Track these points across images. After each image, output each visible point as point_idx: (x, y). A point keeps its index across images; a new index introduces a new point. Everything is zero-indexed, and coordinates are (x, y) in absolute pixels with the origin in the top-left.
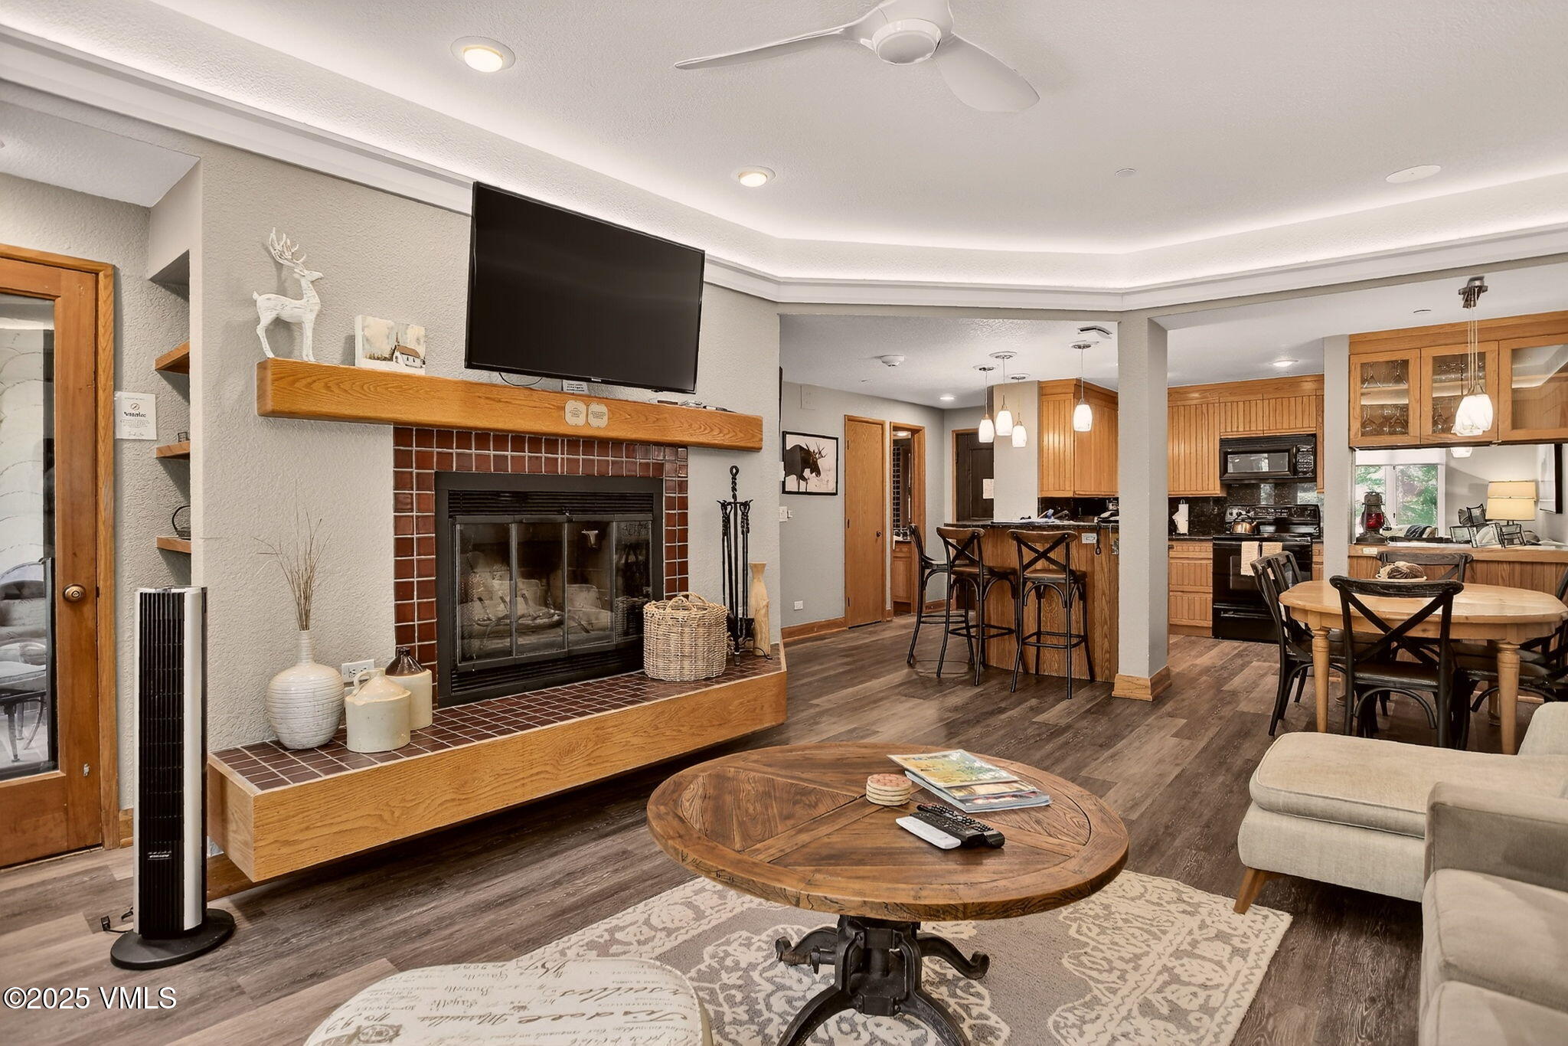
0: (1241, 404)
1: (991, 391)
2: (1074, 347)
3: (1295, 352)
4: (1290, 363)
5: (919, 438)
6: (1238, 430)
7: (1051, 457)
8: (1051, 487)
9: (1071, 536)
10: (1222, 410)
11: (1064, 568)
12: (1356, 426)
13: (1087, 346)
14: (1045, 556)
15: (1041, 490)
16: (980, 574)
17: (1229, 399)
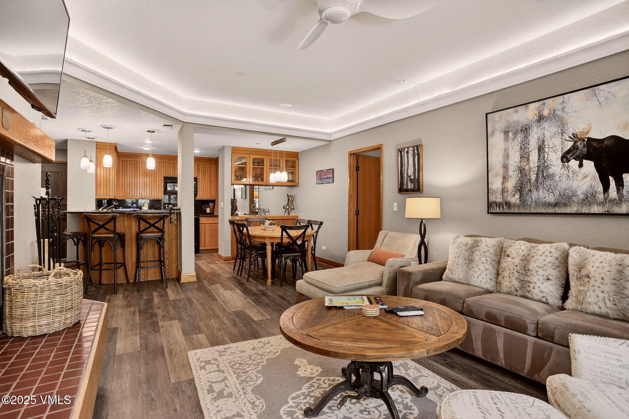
0: (172, 164)
1: (66, 142)
2: (148, 131)
3: (201, 149)
4: (199, 152)
6: (170, 174)
7: (102, 178)
8: (102, 194)
9: (167, 216)
10: (165, 165)
11: (162, 231)
12: (233, 176)
13: (154, 132)
14: (153, 225)
15: (96, 194)
16: (114, 237)
17: (167, 161)
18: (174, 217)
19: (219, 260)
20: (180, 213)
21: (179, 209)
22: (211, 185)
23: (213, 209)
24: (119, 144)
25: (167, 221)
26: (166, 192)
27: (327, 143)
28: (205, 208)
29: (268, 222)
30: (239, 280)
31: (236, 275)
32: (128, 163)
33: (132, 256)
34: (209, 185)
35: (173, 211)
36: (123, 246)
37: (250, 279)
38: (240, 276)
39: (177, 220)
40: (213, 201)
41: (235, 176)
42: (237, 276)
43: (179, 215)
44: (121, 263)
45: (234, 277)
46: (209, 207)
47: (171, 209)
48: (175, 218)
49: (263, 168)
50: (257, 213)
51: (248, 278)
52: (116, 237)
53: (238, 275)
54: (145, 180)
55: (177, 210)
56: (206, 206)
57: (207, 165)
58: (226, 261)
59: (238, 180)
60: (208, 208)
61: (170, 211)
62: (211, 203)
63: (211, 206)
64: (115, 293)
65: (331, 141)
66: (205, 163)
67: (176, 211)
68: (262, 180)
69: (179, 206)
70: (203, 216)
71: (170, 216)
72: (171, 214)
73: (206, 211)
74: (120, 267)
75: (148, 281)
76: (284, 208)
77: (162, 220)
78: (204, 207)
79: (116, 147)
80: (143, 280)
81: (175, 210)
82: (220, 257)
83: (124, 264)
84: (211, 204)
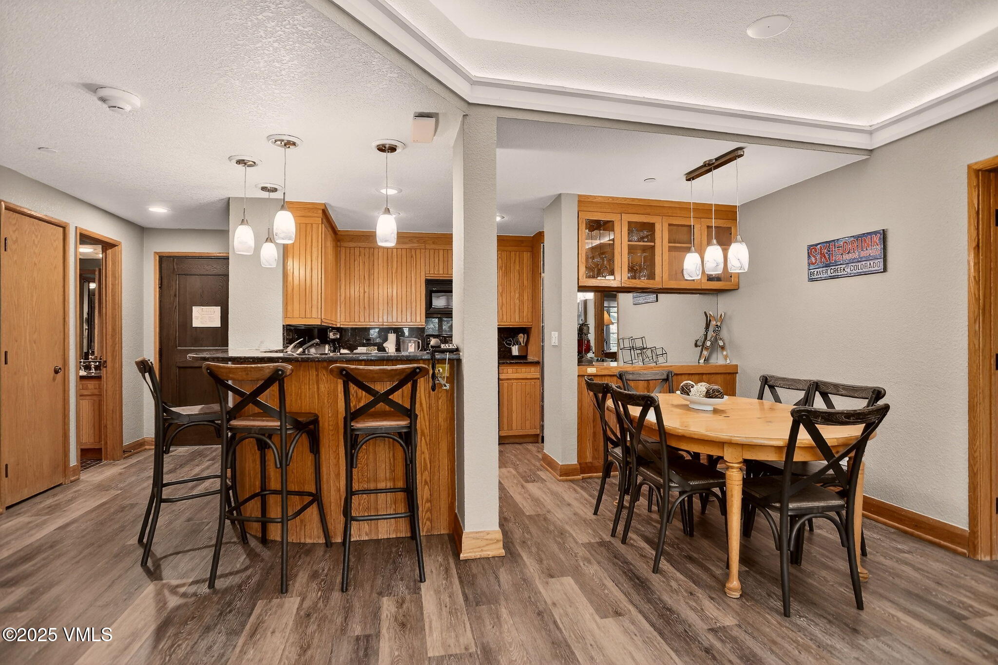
0: (441, 252)
1: (226, 205)
2: (379, 149)
3: (504, 209)
5: (114, 255)
6: (438, 273)
7: (296, 282)
8: (296, 314)
9: (422, 372)
10: (427, 256)
11: (410, 413)
12: (583, 269)
13: (393, 149)
14: (385, 397)
15: (285, 316)
16: (281, 430)
17: (433, 246)
18: (443, 370)
19: (548, 470)
20: (459, 361)
21: (457, 350)
22: (521, 295)
23: (525, 348)
24: (330, 205)
25: (423, 385)
26: (430, 312)
27: (864, 157)
28: (510, 345)
29: (700, 388)
30: (626, 562)
31: (607, 538)
32: (357, 253)
33: (338, 475)
34: (517, 295)
35: (438, 356)
36: (315, 447)
37: (664, 564)
38: (624, 541)
39: (450, 380)
40: (526, 331)
41: (586, 267)
42: (613, 540)
43: (456, 365)
44: (310, 494)
45: (602, 544)
46: (518, 343)
47: (437, 349)
48: (447, 374)
49: (653, 247)
50: (613, 356)
51: (657, 561)
52: (287, 429)
53: (613, 535)
54: (390, 291)
55: (451, 351)
56: (510, 341)
57: (513, 254)
58: (567, 474)
59: (593, 277)
60: (514, 344)
61: (433, 355)
62: (521, 335)
63: (521, 340)
64: (282, 593)
65: (871, 151)
66: (510, 248)
67: (448, 356)
68: (652, 276)
69: (456, 341)
70: (507, 363)
71: (434, 368)
72: (434, 362)
73: (510, 350)
74: (310, 504)
75: (378, 541)
76: (696, 345)
77: (409, 385)
78: (508, 344)
79: (325, 213)
80: (367, 538)
81: (444, 351)
82: (549, 463)
83: (316, 498)
84: (521, 338)
